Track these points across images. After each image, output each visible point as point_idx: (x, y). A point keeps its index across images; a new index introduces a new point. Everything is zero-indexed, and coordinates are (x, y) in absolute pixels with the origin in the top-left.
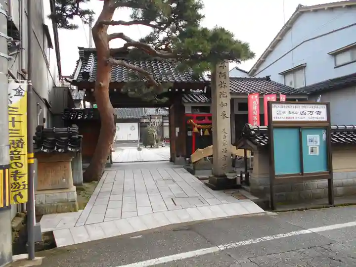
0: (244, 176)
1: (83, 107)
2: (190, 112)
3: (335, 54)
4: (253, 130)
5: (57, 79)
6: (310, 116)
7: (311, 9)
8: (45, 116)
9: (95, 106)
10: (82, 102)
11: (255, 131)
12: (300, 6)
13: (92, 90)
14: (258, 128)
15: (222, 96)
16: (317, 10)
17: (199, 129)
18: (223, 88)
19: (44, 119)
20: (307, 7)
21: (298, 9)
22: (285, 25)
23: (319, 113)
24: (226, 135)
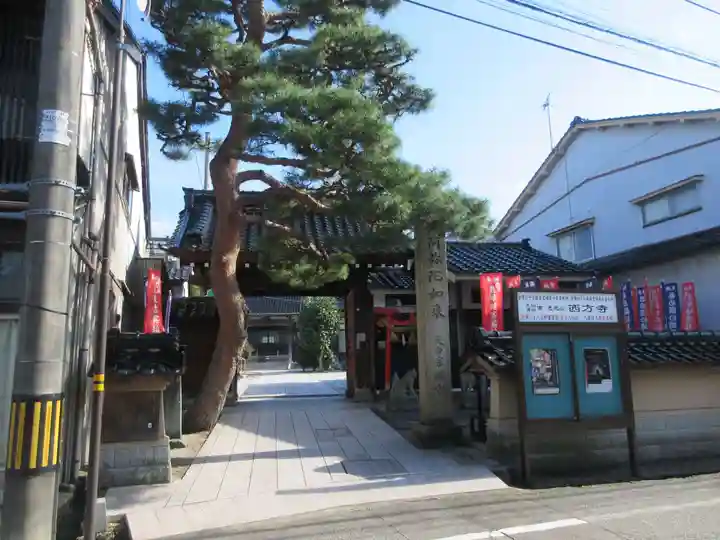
0: (476, 422)
1: (187, 295)
2: (383, 305)
3: (642, 203)
4: (486, 338)
5: (143, 244)
6: (587, 314)
7: (597, 126)
8: (120, 311)
9: (210, 293)
10: (186, 284)
11: (491, 341)
12: (577, 120)
13: (207, 265)
14: (497, 335)
15: (432, 279)
16: (605, 126)
17: (399, 335)
18: (434, 265)
19: (118, 317)
20: (588, 122)
21: (574, 124)
22: (553, 151)
23: (603, 308)
24: (442, 347)
